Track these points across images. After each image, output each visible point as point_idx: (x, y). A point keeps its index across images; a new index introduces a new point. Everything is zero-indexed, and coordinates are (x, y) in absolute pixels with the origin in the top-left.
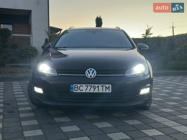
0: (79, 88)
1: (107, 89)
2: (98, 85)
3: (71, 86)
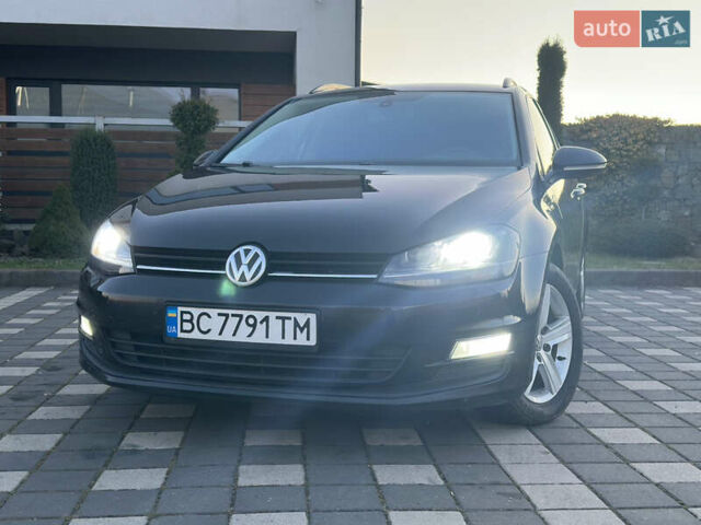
0: (195, 322)
1: (302, 330)
2: (264, 314)
3: (170, 315)
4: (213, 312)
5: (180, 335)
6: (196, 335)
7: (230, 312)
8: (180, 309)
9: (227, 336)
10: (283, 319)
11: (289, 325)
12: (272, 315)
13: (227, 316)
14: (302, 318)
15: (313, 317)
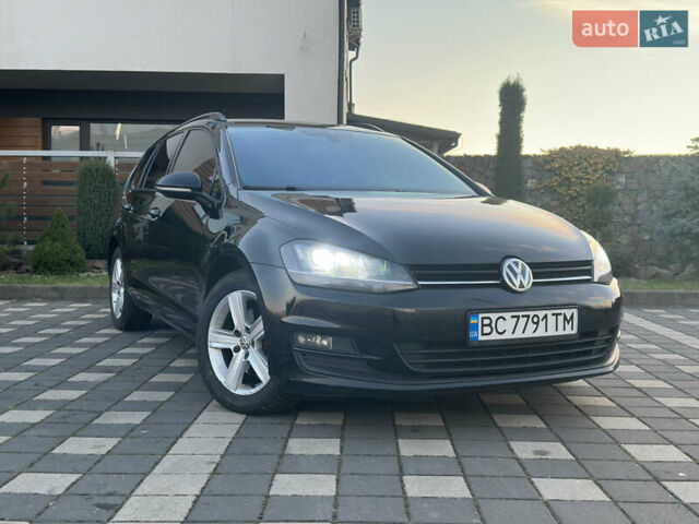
0: (493, 325)
1: (568, 323)
2: (544, 312)
3: (473, 321)
4: (507, 315)
5: (481, 338)
6: (495, 336)
7: (521, 314)
8: (481, 316)
9: (519, 334)
10: (557, 315)
11: (561, 318)
12: (549, 313)
13: (518, 317)
14: (568, 313)
15: (575, 311)
